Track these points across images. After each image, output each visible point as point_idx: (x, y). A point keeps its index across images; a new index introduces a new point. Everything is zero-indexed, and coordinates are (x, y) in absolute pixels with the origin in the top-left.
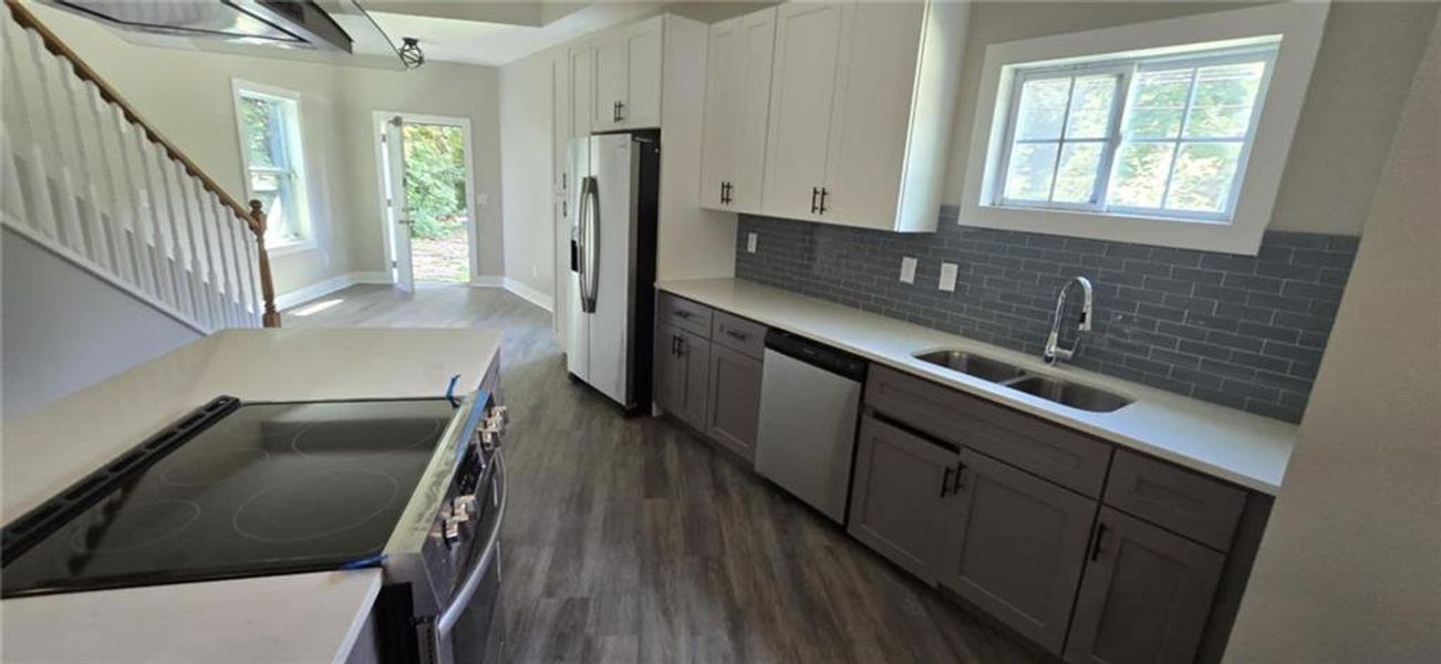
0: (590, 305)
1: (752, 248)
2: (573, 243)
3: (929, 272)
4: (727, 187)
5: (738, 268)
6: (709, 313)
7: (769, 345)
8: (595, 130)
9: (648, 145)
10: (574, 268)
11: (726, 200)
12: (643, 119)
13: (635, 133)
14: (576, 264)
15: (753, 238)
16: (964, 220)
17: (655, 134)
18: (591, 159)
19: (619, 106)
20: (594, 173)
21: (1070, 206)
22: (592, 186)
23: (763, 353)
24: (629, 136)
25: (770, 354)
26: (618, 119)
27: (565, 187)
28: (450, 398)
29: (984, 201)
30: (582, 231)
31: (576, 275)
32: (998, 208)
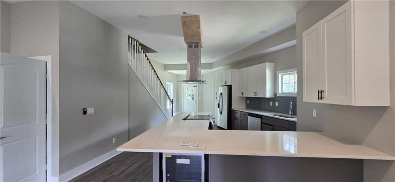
0: (221, 113)
1: (248, 103)
2: (218, 104)
3: (274, 104)
4: (242, 93)
5: (246, 106)
6: (240, 112)
7: (249, 115)
8: (222, 85)
9: (230, 88)
10: (218, 107)
11: (243, 95)
12: (229, 83)
13: (228, 86)
14: (219, 107)
15: (248, 101)
16: (278, 95)
17: (231, 86)
18: (221, 90)
19: (225, 82)
20: (222, 92)
21: (291, 92)
22: (221, 94)
23: (248, 117)
24: (227, 86)
25: (249, 117)
26: (225, 84)
27: (217, 94)
28: (209, 115)
29: (280, 92)
30: (220, 101)
31: (219, 109)
32: (283, 93)
